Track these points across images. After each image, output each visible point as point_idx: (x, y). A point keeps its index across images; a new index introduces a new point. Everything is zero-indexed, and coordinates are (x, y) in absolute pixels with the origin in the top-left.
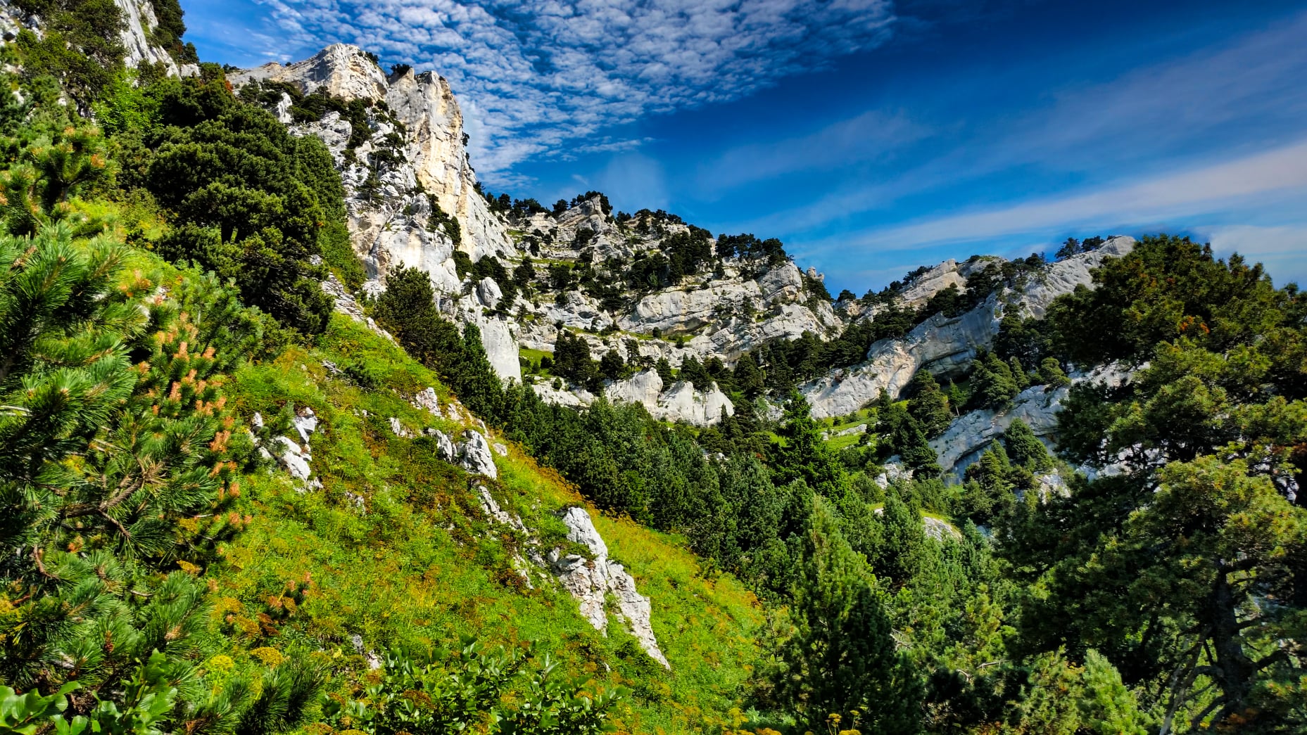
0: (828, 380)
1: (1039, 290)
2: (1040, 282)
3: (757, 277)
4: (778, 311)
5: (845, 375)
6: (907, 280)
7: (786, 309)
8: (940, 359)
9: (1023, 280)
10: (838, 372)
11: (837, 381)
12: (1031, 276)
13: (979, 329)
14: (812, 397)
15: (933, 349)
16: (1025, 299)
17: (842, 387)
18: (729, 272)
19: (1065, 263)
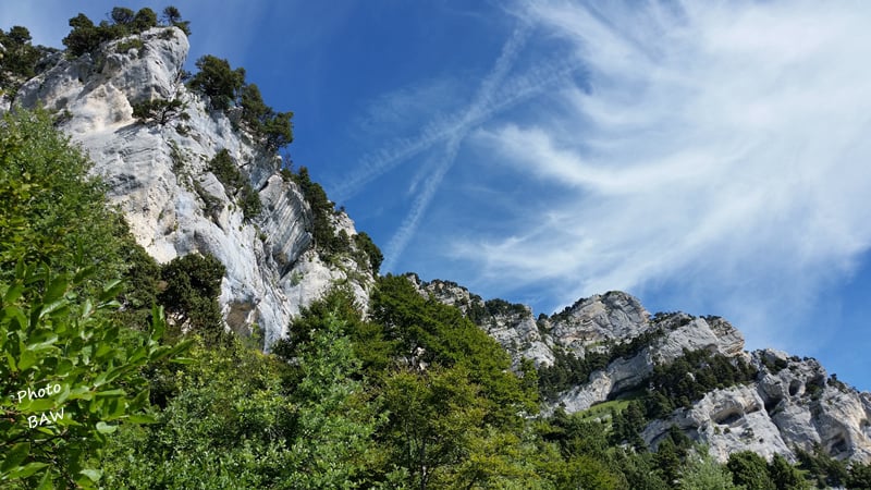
0: (573, 392)
1: (665, 347)
2: (665, 343)
3: (514, 325)
4: (530, 346)
5: (580, 389)
6: (574, 307)
7: (533, 345)
8: (623, 380)
9: (657, 342)
10: (577, 388)
11: (577, 393)
12: (661, 340)
13: (641, 366)
14: (566, 400)
15: (620, 375)
16: (660, 352)
17: (580, 396)
18: (500, 324)
19: (675, 332)
